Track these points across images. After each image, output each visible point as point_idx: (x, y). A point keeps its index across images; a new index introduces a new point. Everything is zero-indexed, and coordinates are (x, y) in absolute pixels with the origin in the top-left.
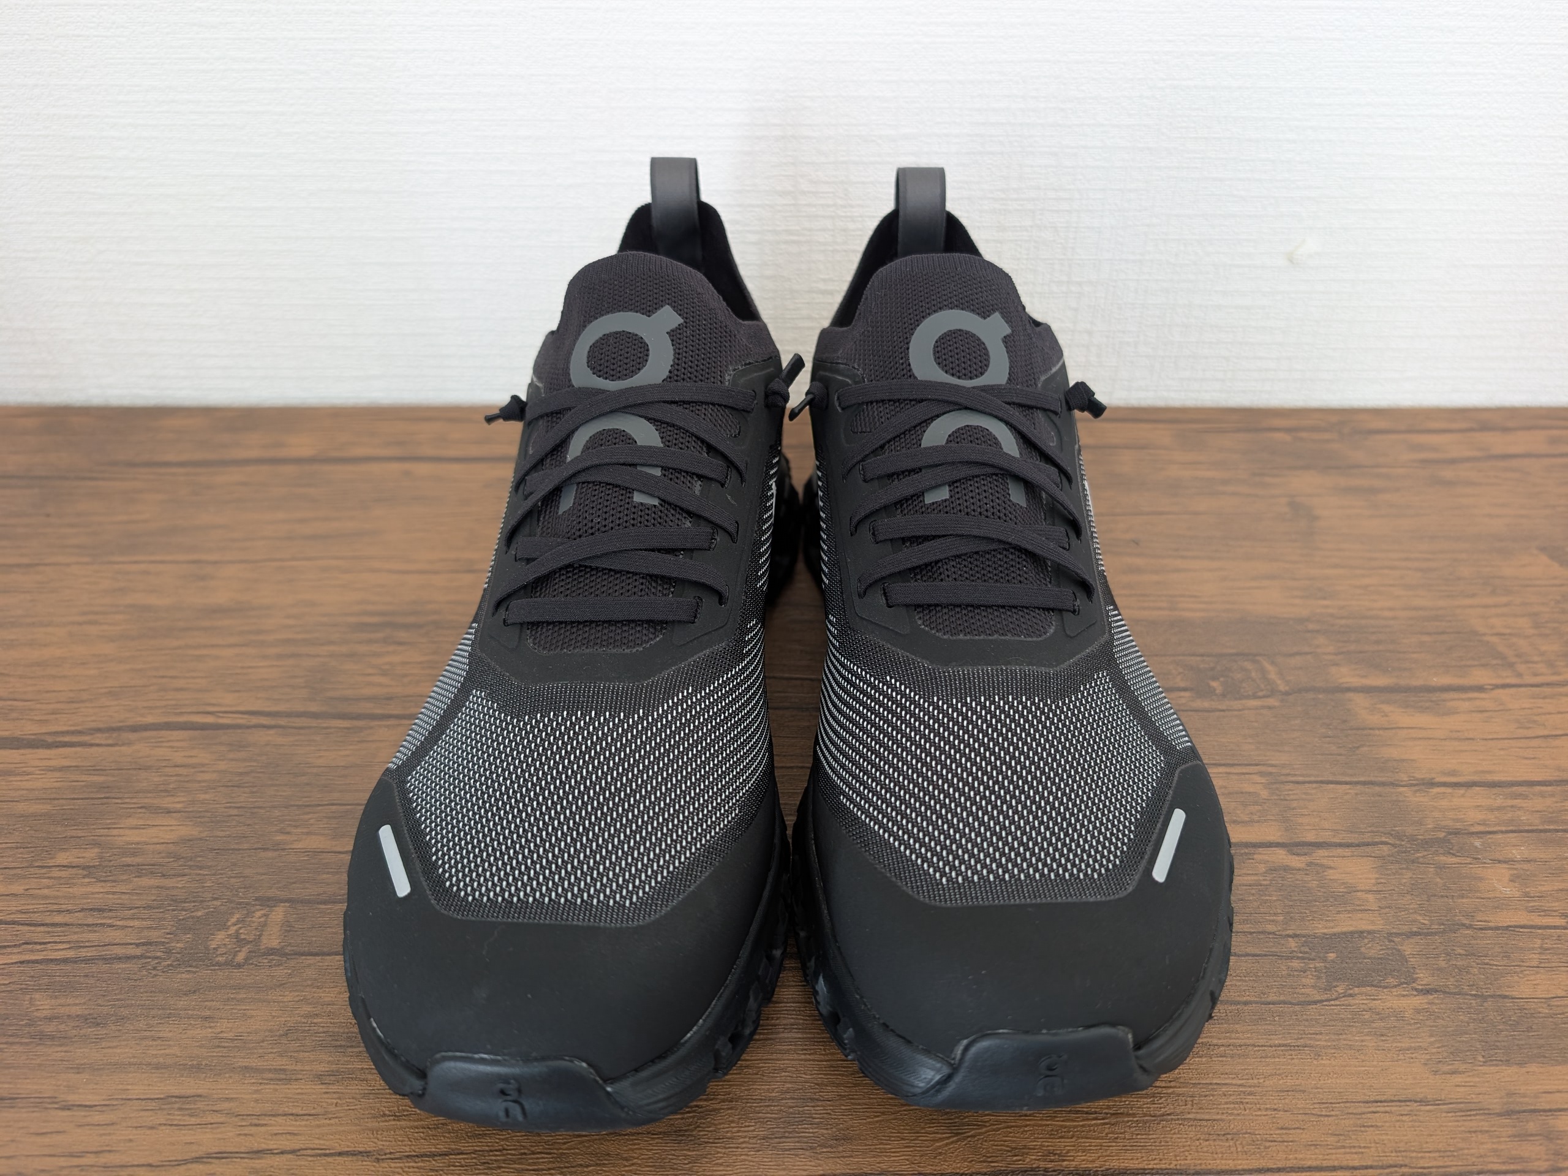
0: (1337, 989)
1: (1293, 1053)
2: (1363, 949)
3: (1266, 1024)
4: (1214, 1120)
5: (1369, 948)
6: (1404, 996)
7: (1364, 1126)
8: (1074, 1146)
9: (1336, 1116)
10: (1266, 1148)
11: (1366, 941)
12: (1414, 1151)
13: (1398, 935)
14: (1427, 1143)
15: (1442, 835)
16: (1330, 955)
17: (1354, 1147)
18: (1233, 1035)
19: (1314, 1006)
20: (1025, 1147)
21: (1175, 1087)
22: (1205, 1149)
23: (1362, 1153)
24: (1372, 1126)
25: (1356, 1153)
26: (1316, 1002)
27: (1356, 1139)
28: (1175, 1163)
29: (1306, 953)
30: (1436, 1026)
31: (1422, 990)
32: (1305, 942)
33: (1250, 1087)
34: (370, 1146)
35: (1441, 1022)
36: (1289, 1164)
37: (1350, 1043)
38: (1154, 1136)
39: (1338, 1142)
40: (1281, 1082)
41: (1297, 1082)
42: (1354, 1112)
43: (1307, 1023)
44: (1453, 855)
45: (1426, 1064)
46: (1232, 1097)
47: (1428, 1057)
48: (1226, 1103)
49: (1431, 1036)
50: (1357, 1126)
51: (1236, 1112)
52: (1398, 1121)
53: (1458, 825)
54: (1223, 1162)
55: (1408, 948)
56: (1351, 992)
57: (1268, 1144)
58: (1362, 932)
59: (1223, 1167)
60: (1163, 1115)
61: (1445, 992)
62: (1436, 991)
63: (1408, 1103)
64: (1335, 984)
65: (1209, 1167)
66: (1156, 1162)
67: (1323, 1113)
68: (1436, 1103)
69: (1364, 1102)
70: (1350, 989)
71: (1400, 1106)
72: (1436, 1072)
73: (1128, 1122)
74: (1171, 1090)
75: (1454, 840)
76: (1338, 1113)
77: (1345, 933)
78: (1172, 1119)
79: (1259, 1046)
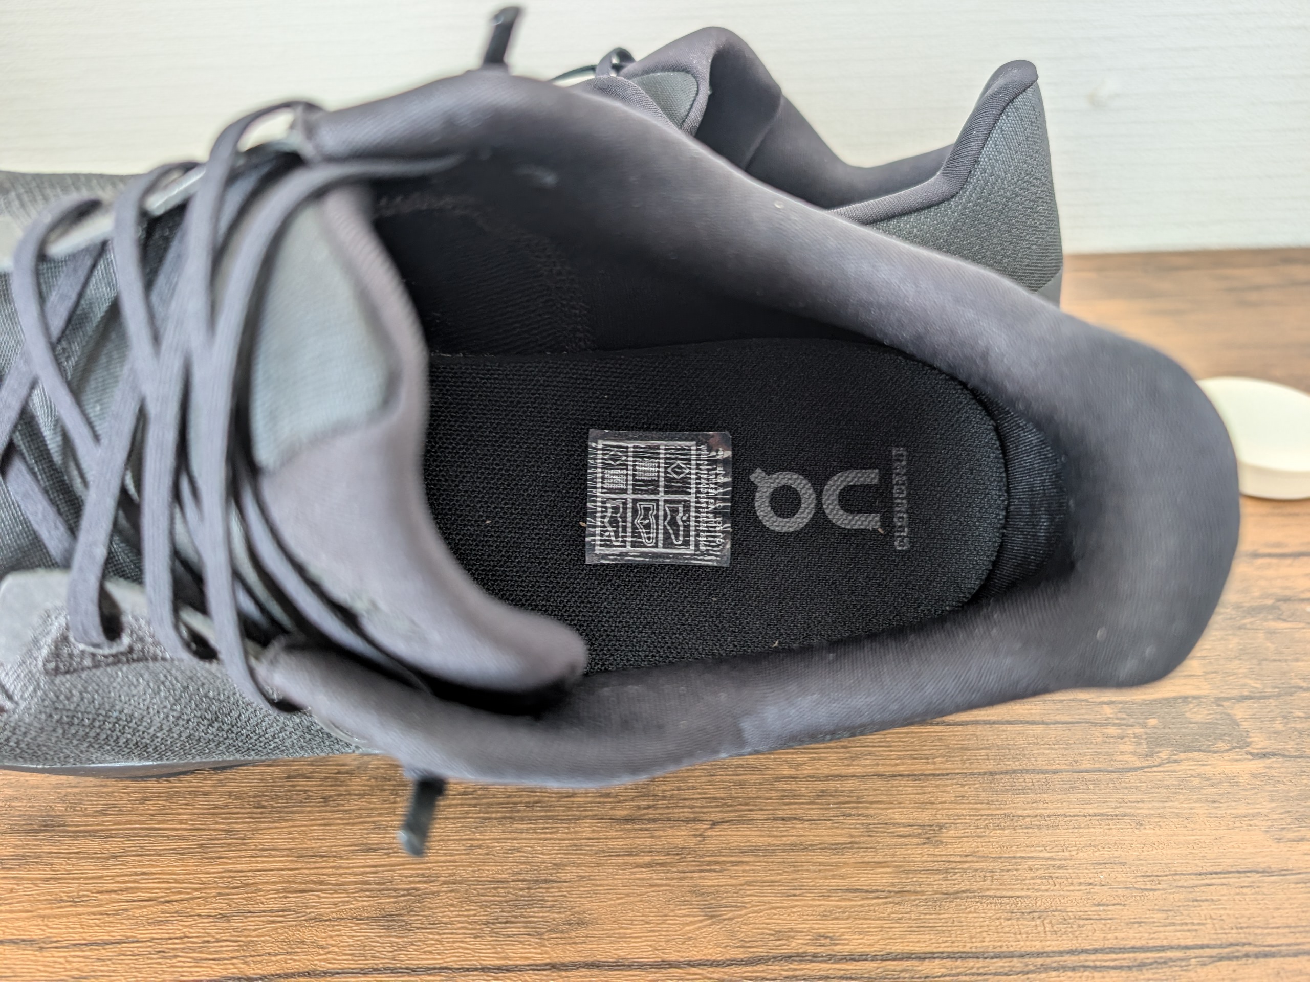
0: (1160, 755)
1: (1110, 823)
2: (1188, 715)
3: (1079, 793)
4: (1018, 897)
5: (1195, 713)
6: (1237, 760)
7: (1197, 901)
8: (850, 928)
9: (1164, 890)
10: (1079, 926)
11: (1191, 706)
12: (1259, 927)
13: (1227, 699)
14: (1274, 917)
15: (1270, 602)
16: (1151, 720)
17: (1186, 924)
18: (1041, 805)
19: (1134, 773)
20: (792, 930)
21: (972, 862)
22: (1007, 929)
23: (1196, 930)
24: (1207, 900)
25: (1189, 931)
26: (1136, 769)
27: (1188, 915)
28: (969, 945)
29: (1124, 719)
30: (1277, 791)
31: (1258, 754)
32: (1123, 708)
33: (1060, 860)
34: (36, 934)
35: (1281, 786)
36: (1108, 944)
37: (1176, 811)
38: (946, 916)
39: (1167, 918)
40: (1097, 854)
41: (1116, 854)
42: (1185, 884)
43: (1126, 791)
44: (1285, 620)
45: (1267, 831)
46: (1039, 872)
47: (1269, 823)
48: (1033, 878)
49: (1272, 801)
50: (1189, 900)
51: (1043, 888)
52: (1238, 894)
53: (1288, 593)
54: (1028, 943)
55: (1239, 712)
56: (1176, 757)
57: (1081, 922)
58: (1185, 699)
59: (1028, 950)
60: (957, 893)
61: (1284, 756)
62: (1274, 755)
63: (1249, 874)
64: (1158, 750)
65: (1011, 949)
66: (946, 944)
67: (1148, 887)
68: (1283, 872)
69: (1196, 874)
70: (1175, 755)
71: (1239, 878)
72: (1279, 840)
73: (915, 900)
74: (966, 866)
75: (1284, 606)
76: (1165, 886)
77: (1167, 699)
78: (967, 897)
79: (1070, 816)
